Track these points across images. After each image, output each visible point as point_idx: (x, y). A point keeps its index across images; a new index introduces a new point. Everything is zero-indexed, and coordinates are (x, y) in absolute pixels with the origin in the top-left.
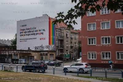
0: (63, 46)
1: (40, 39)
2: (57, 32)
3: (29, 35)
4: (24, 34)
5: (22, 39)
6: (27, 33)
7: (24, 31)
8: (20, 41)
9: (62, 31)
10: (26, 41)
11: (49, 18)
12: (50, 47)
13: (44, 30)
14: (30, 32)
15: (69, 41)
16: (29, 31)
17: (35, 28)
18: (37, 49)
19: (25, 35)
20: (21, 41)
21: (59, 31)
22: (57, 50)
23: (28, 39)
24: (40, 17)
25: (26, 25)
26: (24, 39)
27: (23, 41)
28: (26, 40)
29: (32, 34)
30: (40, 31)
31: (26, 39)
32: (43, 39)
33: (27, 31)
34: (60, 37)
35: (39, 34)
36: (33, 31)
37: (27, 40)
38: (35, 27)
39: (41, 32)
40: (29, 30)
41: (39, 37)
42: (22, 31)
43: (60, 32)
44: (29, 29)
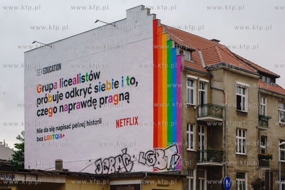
0: (222, 153)
1: (118, 124)
2: (194, 88)
3: (71, 108)
4: (51, 104)
5: (46, 130)
6: (65, 102)
7: (54, 92)
8: (39, 139)
9: (216, 85)
10: (62, 136)
11: (156, 22)
12: (160, 159)
13: (133, 81)
14: (75, 93)
15: (252, 131)
16: (70, 89)
17: (97, 76)
18: (106, 168)
19: (55, 110)
20: (40, 135)
21: (203, 84)
22: (190, 171)
23: (68, 127)
24: (114, 24)
25: (59, 67)
26: (52, 129)
27: (48, 138)
28: (59, 132)
29: (83, 105)
30: (116, 84)
31: (60, 128)
32: (127, 120)
33: (64, 90)
34: (206, 109)
35: (112, 99)
36: (87, 91)
37: (64, 132)
38: (95, 71)
39: (120, 90)
40: (73, 86)
41: (110, 112)
42: (42, 95)
43: (206, 87)
44: (70, 82)
